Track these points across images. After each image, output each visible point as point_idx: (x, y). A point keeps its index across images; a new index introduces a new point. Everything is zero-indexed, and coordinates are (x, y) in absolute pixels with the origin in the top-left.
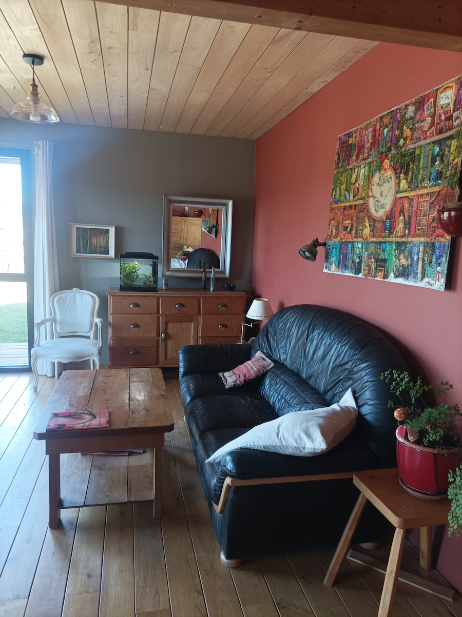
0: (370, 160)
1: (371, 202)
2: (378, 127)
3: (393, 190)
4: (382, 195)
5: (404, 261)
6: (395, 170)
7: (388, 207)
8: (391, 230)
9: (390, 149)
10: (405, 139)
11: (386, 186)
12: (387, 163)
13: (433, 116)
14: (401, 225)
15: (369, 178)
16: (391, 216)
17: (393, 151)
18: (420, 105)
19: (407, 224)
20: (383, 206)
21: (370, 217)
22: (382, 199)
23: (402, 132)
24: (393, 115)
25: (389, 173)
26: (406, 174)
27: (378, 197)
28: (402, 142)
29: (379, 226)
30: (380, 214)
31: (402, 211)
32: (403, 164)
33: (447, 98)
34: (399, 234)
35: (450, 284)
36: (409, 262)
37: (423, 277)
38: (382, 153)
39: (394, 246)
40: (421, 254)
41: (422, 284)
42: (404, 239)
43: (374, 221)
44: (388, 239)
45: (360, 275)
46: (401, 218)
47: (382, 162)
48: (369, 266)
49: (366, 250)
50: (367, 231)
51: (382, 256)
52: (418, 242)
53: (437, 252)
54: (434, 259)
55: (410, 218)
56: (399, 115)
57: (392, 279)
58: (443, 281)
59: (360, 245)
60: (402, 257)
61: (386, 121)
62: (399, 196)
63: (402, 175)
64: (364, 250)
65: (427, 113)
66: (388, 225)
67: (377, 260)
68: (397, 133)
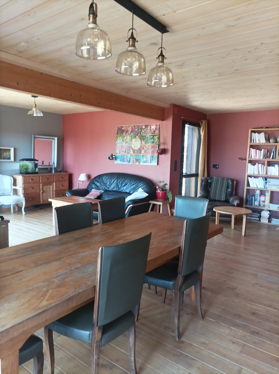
0: (131, 135)
1: (133, 145)
2: (133, 128)
3: (140, 144)
4: (136, 144)
6: (140, 139)
7: (139, 147)
8: (140, 153)
9: (138, 134)
10: (143, 133)
11: (137, 142)
12: (137, 137)
13: (150, 130)
15: (131, 139)
16: (140, 149)
17: (139, 134)
18: (146, 126)
19: (145, 152)
20: (137, 147)
24: (138, 126)
25: (138, 139)
26: (144, 140)
27: (135, 144)
28: (142, 133)
29: (136, 151)
30: (136, 148)
31: (143, 149)
32: (142, 138)
33: (153, 127)
34: (143, 153)
35: (158, 164)
36: (146, 160)
37: (151, 163)
38: (135, 134)
39: (142, 156)
40: (150, 158)
41: (151, 164)
42: (144, 155)
43: (134, 150)
44: (139, 155)
45: (130, 163)
46: (143, 150)
47: (136, 136)
48: (133, 161)
49: (132, 157)
50: (132, 152)
51: (138, 158)
52: (149, 156)
53: (154, 158)
54: (153, 159)
55: (146, 150)
56: (140, 127)
57: (141, 164)
58: (157, 163)
59: (129, 156)
60: (144, 159)
61: (136, 127)
62: (142, 145)
63: (143, 141)
64: (131, 157)
65: (148, 129)
66: (139, 151)
67: (136, 160)
68: (140, 131)
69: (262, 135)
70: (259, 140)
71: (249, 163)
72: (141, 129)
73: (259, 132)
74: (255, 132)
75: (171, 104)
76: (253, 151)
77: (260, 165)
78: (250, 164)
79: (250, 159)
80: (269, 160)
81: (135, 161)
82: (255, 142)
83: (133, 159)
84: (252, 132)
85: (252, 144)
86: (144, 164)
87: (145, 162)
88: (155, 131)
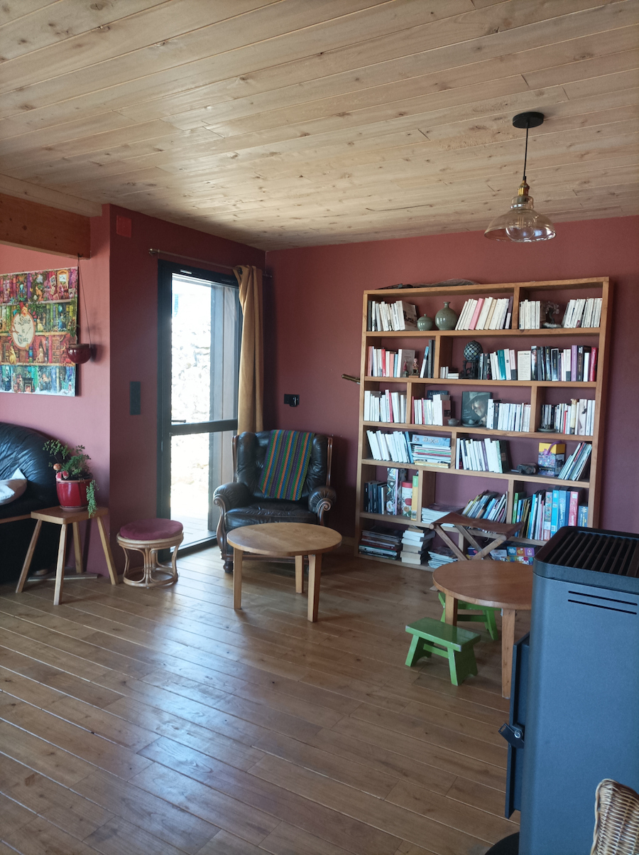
0: (10, 304)
1: (15, 336)
2: (14, 281)
3: (32, 330)
4: (23, 331)
5: (46, 379)
6: (33, 316)
7: (30, 341)
8: (34, 357)
9: (26, 300)
10: (38, 296)
11: (26, 326)
12: (25, 309)
13: (56, 287)
14: (41, 355)
15: (11, 317)
16: (32, 347)
17: (30, 302)
18: (46, 276)
19: (46, 354)
20: (25, 340)
21: (15, 347)
22: (24, 335)
23: (35, 290)
24: (27, 276)
25: (28, 317)
26: (41, 319)
27: (21, 332)
28: (35, 297)
29: (23, 354)
30: (24, 345)
31: (41, 345)
32: (38, 313)
33: (63, 278)
34: (40, 360)
35: (78, 392)
36: (50, 379)
37: (61, 389)
38: (20, 301)
39: (37, 369)
40: (58, 375)
41: (61, 393)
42: (44, 364)
43: (19, 350)
44: (32, 364)
45: (11, 391)
46: (41, 349)
47: (21, 308)
48: (18, 384)
49: (14, 371)
50: (13, 357)
51: (28, 376)
52: (55, 367)
53: (68, 373)
54: (66, 377)
55: (47, 350)
56: (31, 278)
57: (38, 391)
58: (73, 390)
59: (8, 368)
60: (44, 376)
61: (21, 279)
62: (37, 334)
63: (38, 320)
64: (12, 372)
65: (52, 284)
66: (31, 353)
67: (24, 379)
68: (31, 290)
69: (398, 306)
70: (390, 324)
71: (366, 389)
72: (34, 284)
73: (390, 300)
74: (379, 299)
75: (104, 206)
76: (376, 354)
77: (395, 395)
78: (368, 393)
79: (369, 378)
80: (416, 380)
81: (21, 384)
82: (379, 329)
83: (17, 377)
84: (372, 298)
85: (373, 334)
86: (45, 392)
87: (46, 387)
88: (67, 291)
